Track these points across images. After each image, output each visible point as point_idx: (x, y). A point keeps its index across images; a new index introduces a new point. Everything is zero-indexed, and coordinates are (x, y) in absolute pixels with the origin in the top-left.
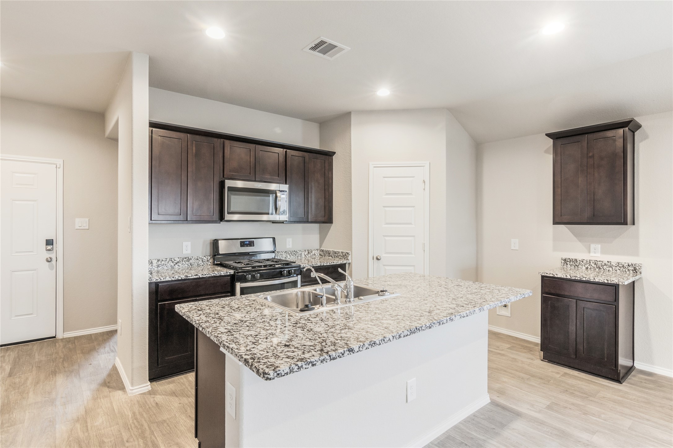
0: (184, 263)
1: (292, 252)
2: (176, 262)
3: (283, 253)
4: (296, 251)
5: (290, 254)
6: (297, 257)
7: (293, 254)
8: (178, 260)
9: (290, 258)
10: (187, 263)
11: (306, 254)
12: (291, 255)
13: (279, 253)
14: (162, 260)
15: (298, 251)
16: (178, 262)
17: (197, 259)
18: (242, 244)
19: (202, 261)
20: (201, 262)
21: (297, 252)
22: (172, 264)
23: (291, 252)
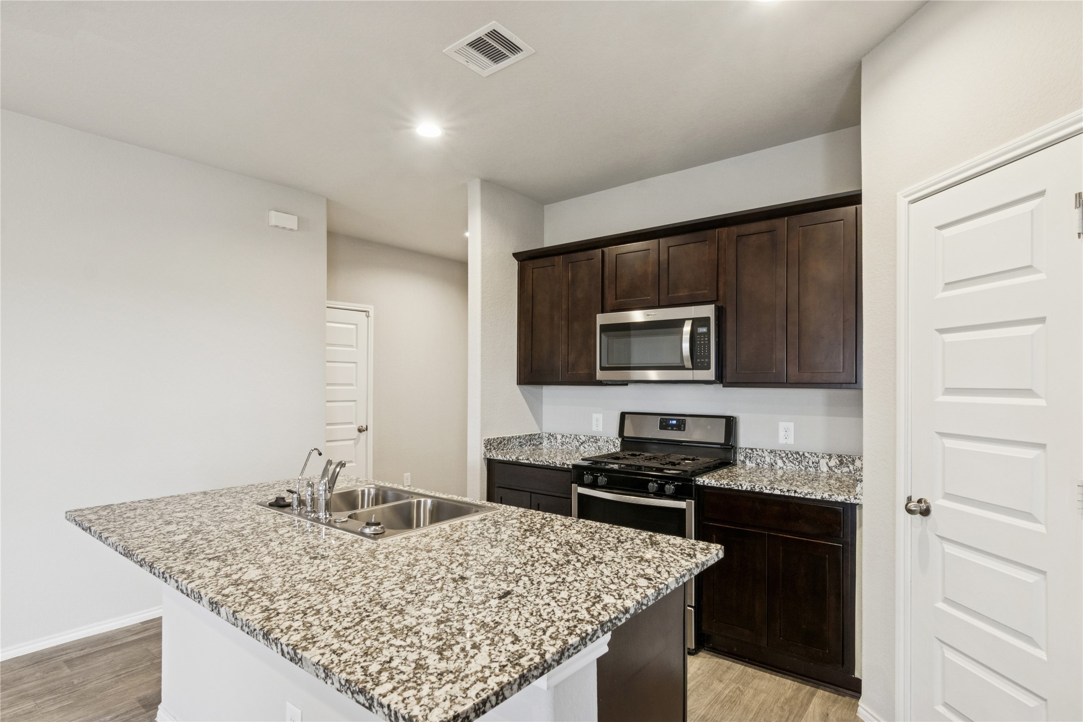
0: (591, 445)
1: (790, 455)
2: (582, 441)
3: (766, 453)
4: (801, 453)
5: (784, 459)
6: (803, 468)
7: (793, 459)
8: (583, 439)
9: (785, 467)
10: (594, 445)
11: (834, 464)
12: (787, 461)
13: (755, 452)
14: (567, 436)
15: (806, 455)
16: (584, 442)
17: (607, 442)
18: (664, 424)
19: (614, 445)
20: (612, 447)
21: (806, 457)
22: (577, 444)
23: (787, 454)
